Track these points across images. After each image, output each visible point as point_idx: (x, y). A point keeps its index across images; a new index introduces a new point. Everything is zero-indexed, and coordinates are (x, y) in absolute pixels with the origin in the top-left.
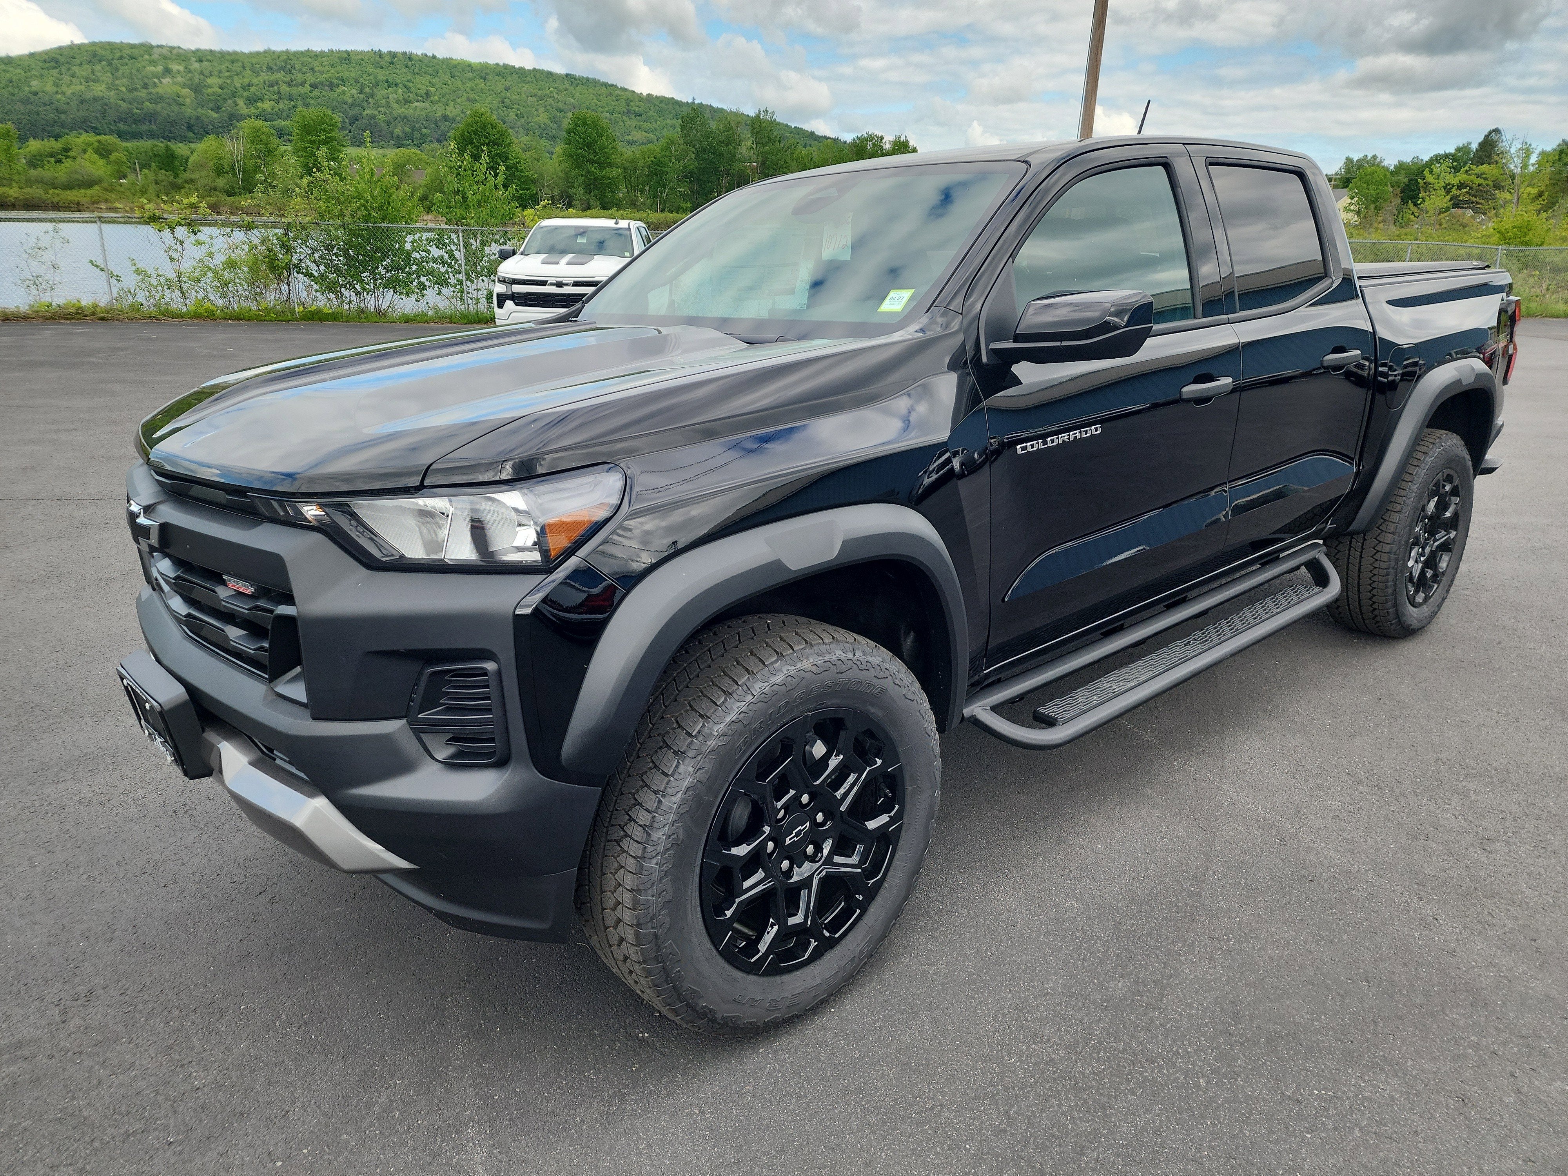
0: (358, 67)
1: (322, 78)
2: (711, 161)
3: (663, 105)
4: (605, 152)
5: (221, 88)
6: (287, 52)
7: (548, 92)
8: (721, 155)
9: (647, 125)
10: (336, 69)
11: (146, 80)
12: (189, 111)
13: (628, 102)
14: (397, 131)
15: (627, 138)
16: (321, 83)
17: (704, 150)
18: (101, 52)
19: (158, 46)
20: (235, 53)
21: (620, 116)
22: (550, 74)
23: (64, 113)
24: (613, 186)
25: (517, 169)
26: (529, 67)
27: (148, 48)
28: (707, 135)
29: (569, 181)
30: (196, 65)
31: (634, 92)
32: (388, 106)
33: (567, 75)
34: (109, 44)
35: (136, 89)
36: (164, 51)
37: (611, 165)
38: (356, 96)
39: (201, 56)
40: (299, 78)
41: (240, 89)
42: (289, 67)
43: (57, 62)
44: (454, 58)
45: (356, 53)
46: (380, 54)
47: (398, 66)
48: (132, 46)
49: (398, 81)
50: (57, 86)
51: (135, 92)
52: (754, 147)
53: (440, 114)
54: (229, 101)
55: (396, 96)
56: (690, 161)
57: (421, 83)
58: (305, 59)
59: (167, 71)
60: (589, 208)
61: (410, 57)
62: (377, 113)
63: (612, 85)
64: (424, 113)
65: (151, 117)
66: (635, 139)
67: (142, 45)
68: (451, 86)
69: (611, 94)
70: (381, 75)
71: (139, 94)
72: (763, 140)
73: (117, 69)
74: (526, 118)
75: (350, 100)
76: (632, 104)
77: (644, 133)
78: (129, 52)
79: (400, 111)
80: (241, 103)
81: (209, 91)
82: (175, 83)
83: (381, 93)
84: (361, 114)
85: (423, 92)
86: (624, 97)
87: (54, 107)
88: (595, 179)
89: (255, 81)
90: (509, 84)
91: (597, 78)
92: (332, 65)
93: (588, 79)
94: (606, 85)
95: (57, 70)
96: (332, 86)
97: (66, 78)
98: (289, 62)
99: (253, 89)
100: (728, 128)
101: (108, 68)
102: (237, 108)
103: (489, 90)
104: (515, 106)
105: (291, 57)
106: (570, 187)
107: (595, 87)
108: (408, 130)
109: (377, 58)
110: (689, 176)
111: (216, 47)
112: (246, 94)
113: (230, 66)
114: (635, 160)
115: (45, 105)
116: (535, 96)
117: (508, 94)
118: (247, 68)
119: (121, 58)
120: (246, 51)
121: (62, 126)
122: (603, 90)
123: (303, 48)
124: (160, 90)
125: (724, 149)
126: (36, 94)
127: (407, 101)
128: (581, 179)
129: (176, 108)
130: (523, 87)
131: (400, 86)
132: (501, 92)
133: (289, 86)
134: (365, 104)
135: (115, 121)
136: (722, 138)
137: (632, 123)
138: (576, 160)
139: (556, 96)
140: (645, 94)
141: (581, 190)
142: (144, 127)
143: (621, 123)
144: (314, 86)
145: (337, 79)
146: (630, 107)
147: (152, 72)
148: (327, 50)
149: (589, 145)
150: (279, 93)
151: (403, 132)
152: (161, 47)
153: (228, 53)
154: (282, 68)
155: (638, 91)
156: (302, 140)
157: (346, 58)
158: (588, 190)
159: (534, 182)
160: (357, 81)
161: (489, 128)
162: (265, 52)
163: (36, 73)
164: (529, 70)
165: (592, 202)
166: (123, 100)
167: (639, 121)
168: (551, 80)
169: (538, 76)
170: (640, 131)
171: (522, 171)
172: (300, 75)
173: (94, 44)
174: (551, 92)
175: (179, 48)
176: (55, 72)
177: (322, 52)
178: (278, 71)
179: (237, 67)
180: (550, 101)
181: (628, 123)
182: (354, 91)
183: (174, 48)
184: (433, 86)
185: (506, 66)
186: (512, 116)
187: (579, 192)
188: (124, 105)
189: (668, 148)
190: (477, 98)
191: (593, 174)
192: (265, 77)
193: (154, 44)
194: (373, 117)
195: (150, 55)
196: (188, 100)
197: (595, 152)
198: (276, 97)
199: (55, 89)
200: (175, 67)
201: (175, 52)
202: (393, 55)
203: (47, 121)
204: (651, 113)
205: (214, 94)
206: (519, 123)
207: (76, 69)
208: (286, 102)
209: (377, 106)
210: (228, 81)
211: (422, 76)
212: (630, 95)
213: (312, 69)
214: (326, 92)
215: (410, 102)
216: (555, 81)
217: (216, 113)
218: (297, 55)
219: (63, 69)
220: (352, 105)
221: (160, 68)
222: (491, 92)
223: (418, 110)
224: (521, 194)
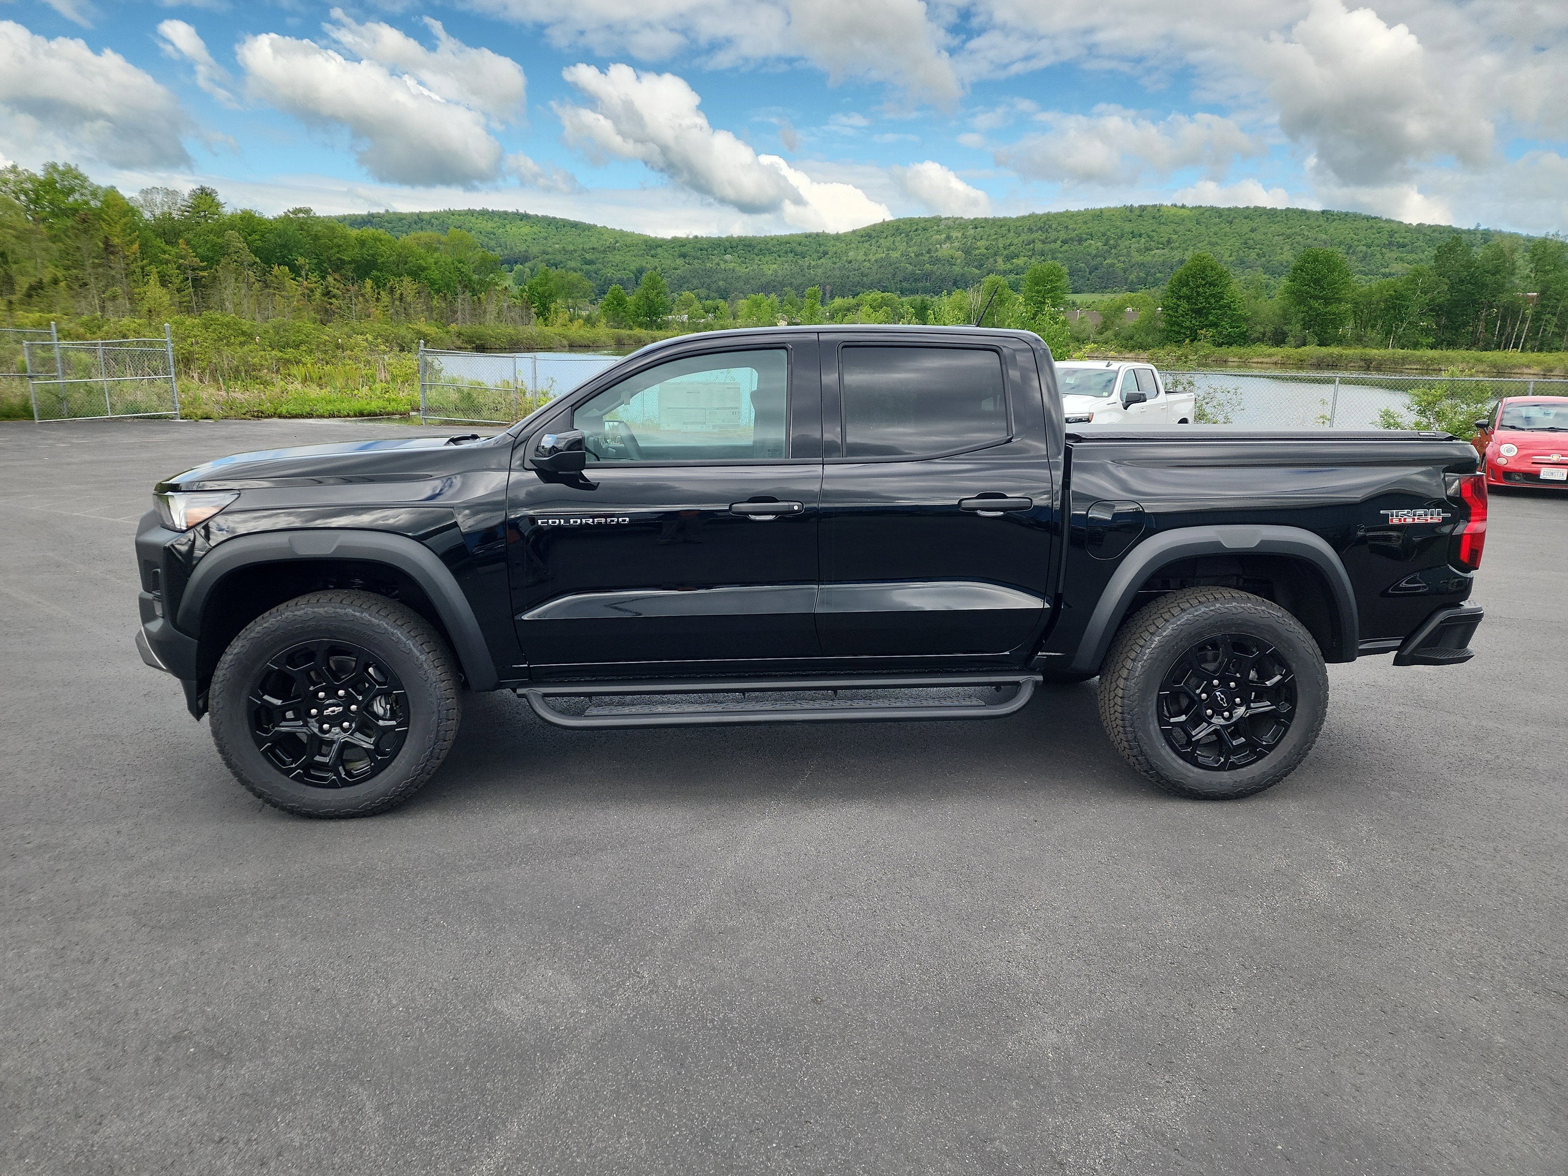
0: (1108, 222)
1: (1073, 235)
2: (1469, 293)
3: (1436, 234)
4: (1335, 288)
5: (987, 249)
6: (1048, 214)
7: (1298, 230)
8: (1484, 285)
9: (1410, 257)
10: (1088, 225)
11: (930, 247)
12: (957, 269)
13: (1391, 234)
14: (1132, 277)
15: (1383, 270)
16: (1072, 239)
17: (1462, 281)
18: (902, 226)
19: (946, 219)
20: (1005, 219)
21: (1379, 248)
22: (1304, 212)
23: (866, 276)
24: (1337, 321)
25: (1230, 307)
26: (1281, 206)
27: (937, 220)
28: (1469, 265)
29: (1285, 317)
30: (972, 232)
31: (1402, 223)
32: (1128, 255)
33: (1323, 212)
34: (911, 219)
35: (922, 254)
36: (950, 223)
37: (1340, 300)
38: (1100, 248)
39: (977, 224)
40: (1053, 235)
41: (1001, 249)
42: (1047, 226)
43: (870, 237)
44: (1203, 206)
45: (1109, 209)
46: (1131, 209)
47: (1145, 218)
48: (926, 220)
49: (1143, 232)
50: (866, 256)
51: (921, 257)
52: (1533, 275)
53: (1177, 259)
54: (991, 260)
55: (1137, 245)
56: (1442, 293)
57: (1165, 232)
58: (1062, 219)
59: (949, 238)
60: (1304, 345)
61: (1158, 208)
62: (1116, 261)
63: (1375, 218)
64: (1161, 259)
65: (927, 276)
66: (1393, 271)
67: (934, 218)
68: (1194, 232)
69: (1372, 227)
70: (1128, 227)
71: (923, 258)
72: (1547, 267)
73: (911, 239)
74: (1267, 257)
75: (1094, 252)
76: (1396, 235)
77: (1406, 265)
78: (922, 225)
79: (1137, 258)
80: (1000, 260)
81: (977, 252)
82: (952, 248)
83: (1124, 243)
84: (1102, 264)
85: (1164, 240)
86: (1388, 229)
87: (860, 271)
88: (1318, 315)
89: (1015, 241)
90: (1256, 225)
91: (1359, 212)
92: (1085, 223)
93: (1347, 214)
94: (1368, 218)
95: (869, 243)
96: (1080, 240)
97: (874, 248)
98: (1048, 222)
99: (1012, 248)
100: (1500, 255)
101: (905, 239)
102: (996, 264)
103: (1233, 233)
104: (1258, 246)
105: (1050, 218)
106: (1286, 324)
107: (1355, 221)
108: (1142, 275)
109: (1128, 213)
110: (1436, 310)
111: (990, 216)
112: (1005, 253)
113: (998, 230)
114: (1371, 293)
115: (855, 270)
116: (1282, 234)
117: (1253, 235)
118: (1012, 231)
119: (916, 230)
120: (1014, 216)
121: (863, 287)
122: (1365, 224)
123: (1062, 210)
124: (939, 254)
125: (1489, 279)
126: (850, 262)
127: (1148, 249)
128: (1301, 315)
129: (948, 268)
130: (1270, 227)
131: (1143, 236)
132: (1246, 233)
133: (1044, 243)
134: (1106, 255)
135: (900, 281)
136: (1490, 267)
137: (1390, 255)
138: (1299, 297)
139: (1306, 233)
140: (1415, 224)
141: (1299, 327)
142: (921, 284)
143: (1379, 256)
144: (1064, 242)
145: (1087, 234)
146: (1393, 239)
147: (937, 240)
148: (1083, 210)
149: (1317, 282)
150: (1033, 249)
151: (1138, 277)
152: (948, 219)
153: (999, 220)
154: (1040, 229)
155: (1406, 222)
156: (1030, 290)
157: (1098, 215)
158: (1306, 326)
159: (1246, 320)
160: (1104, 235)
161: (1209, 272)
162: (1030, 216)
163: (854, 246)
164: (1281, 210)
165: (1309, 339)
166: (910, 264)
167: (1402, 253)
168: (1304, 218)
169: (1290, 214)
170: (1400, 264)
171: (1235, 310)
172: (1055, 233)
173: (899, 220)
174: (1301, 230)
175: (962, 218)
176: (867, 245)
177: (1079, 211)
178: (1037, 231)
179: (1004, 230)
180: (1299, 238)
181: (1388, 255)
182: (1100, 244)
183: (957, 219)
184: (1176, 232)
185: (1256, 209)
186: (1253, 255)
187: (1295, 328)
188: (910, 268)
189: (1413, 281)
190: (1219, 241)
191: (1316, 309)
192: (1024, 237)
193: (943, 217)
194: (1112, 265)
195: (938, 226)
196: (959, 261)
197: (1322, 287)
198: (1030, 253)
199: (864, 258)
200: (955, 234)
201: (957, 222)
202: (1143, 208)
203: (853, 283)
204: (1419, 243)
205: (980, 254)
206: (1258, 263)
207: (882, 241)
208: (1038, 257)
209: (1117, 256)
210: (994, 243)
211: (1167, 225)
212: (1395, 227)
213: (1067, 227)
214: (1075, 247)
215: (1151, 250)
216: (1308, 218)
217: (979, 270)
218: (1056, 216)
219: (873, 241)
220: (1096, 256)
221: (944, 236)
222: (1236, 235)
223: (1156, 256)
224: (1229, 333)
